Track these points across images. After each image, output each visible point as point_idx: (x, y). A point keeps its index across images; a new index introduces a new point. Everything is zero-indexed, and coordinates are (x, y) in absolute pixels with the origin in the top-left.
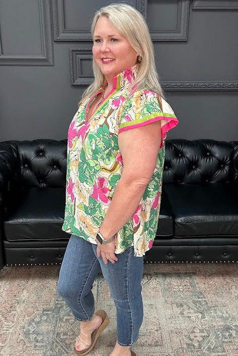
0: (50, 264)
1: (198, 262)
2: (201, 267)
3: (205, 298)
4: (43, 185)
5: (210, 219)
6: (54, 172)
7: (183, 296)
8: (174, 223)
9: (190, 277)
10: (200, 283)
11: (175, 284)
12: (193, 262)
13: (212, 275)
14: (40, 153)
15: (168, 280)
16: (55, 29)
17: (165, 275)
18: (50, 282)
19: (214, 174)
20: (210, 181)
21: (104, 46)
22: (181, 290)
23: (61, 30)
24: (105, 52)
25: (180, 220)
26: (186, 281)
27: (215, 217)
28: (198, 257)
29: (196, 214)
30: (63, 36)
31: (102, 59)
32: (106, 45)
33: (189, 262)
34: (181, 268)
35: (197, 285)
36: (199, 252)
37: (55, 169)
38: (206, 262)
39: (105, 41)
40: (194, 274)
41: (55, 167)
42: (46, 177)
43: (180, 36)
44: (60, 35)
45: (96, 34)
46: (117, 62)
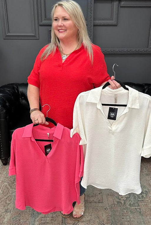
21: (60, 23)
23: (43, 18)
24: (61, 26)
32: (61, 22)
39: (60, 20)
43: (113, 22)
44: (43, 21)
45: (55, 16)
46: (68, 31)
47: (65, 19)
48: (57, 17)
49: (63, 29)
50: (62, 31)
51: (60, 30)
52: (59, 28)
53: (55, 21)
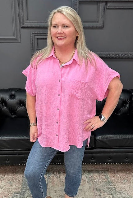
0: (18, 165)
1: (110, 164)
2: (111, 166)
3: (114, 185)
4: (14, 116)
5: (117, 137)
6: (21, 108)
7: (100, 184)
8: (95, 139)
9: (105, 172)
10: (111, 177)
11: (96, 177)
12: (107, 164)
13: (118, 171)
14: (12, 96)
15: (91, 174)
16: (21, 20)
17: (89, 171)
18: (18, 175)
19: (120, 109)
20: (117, 114)
21: (60, 30)
22: (99, 180)
23: (25, 21)
24: (61, 33)
25: (99, 138)
26: (103, 175)
27: (121, 136)
28: (110, 160)
29: (109, 134)
30: (26, 24)
31: (57, 37)
32: (61, 29)
33: (104, 164)
34: (99, 167)
35: (109, 178)
36: (111, 157)
37: (22, 106)
38: (115, 164)
39: (60, 27)
40: (108, 171)
41: (21, 105)
42: (17, 111)
43: (99, 24)
44: (25, 24)
45: (54, 23)
46: (67, 39)
47: (65, 26)
48: (57, 24)
49: (62, 37)
50: (61, 38)
51: (59, 37)
52: (58, 35)
53: (54, 28)
